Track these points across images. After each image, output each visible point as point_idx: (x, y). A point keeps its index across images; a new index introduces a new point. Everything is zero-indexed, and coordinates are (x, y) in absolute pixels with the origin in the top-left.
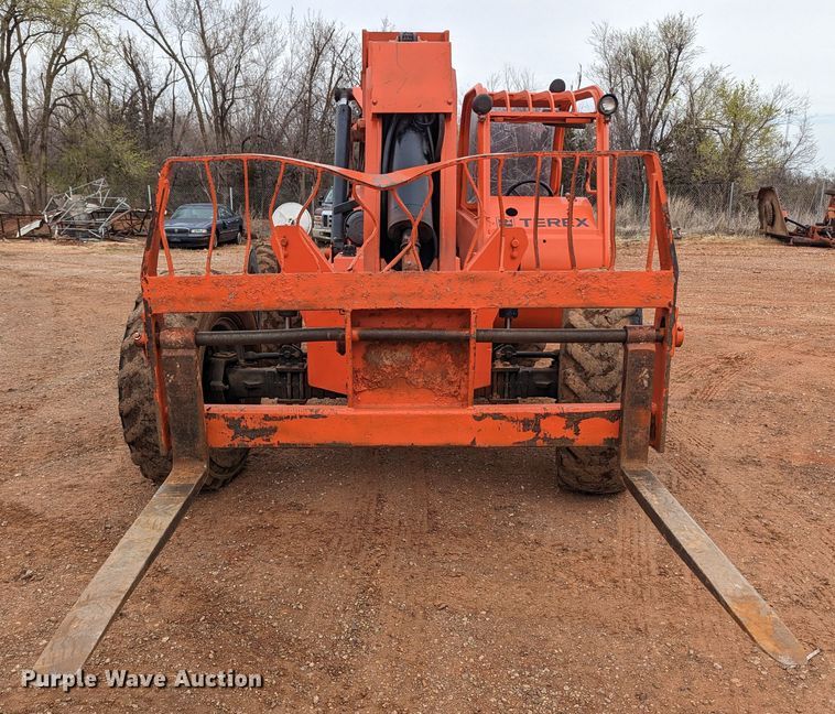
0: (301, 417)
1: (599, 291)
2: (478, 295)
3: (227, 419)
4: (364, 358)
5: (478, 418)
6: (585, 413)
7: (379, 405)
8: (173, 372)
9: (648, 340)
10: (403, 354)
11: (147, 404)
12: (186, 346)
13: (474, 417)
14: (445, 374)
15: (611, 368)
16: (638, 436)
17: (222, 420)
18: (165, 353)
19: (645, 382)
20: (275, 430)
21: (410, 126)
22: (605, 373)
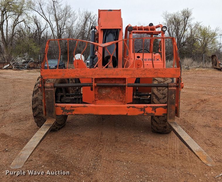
0: (81, 107)
1: (160, 73)
2: (128, 74)
3: (61, 107)
4: (98, 91)
5: (128, 107)
6: (157, 106)
7: (102, 104)
8: (48, 94)
9: (174, 86)
10: (108, 90)
11: (39, 106)
12: (51, 88)
13: (127, 107)
14: (119, 96)
15: (165, 97)
16: (172, 113)
17: (60, 108)
18: (46, 89)
19: (174, 98)
20: (74, 110)
21: (111, 32)
22: (164, 98)
